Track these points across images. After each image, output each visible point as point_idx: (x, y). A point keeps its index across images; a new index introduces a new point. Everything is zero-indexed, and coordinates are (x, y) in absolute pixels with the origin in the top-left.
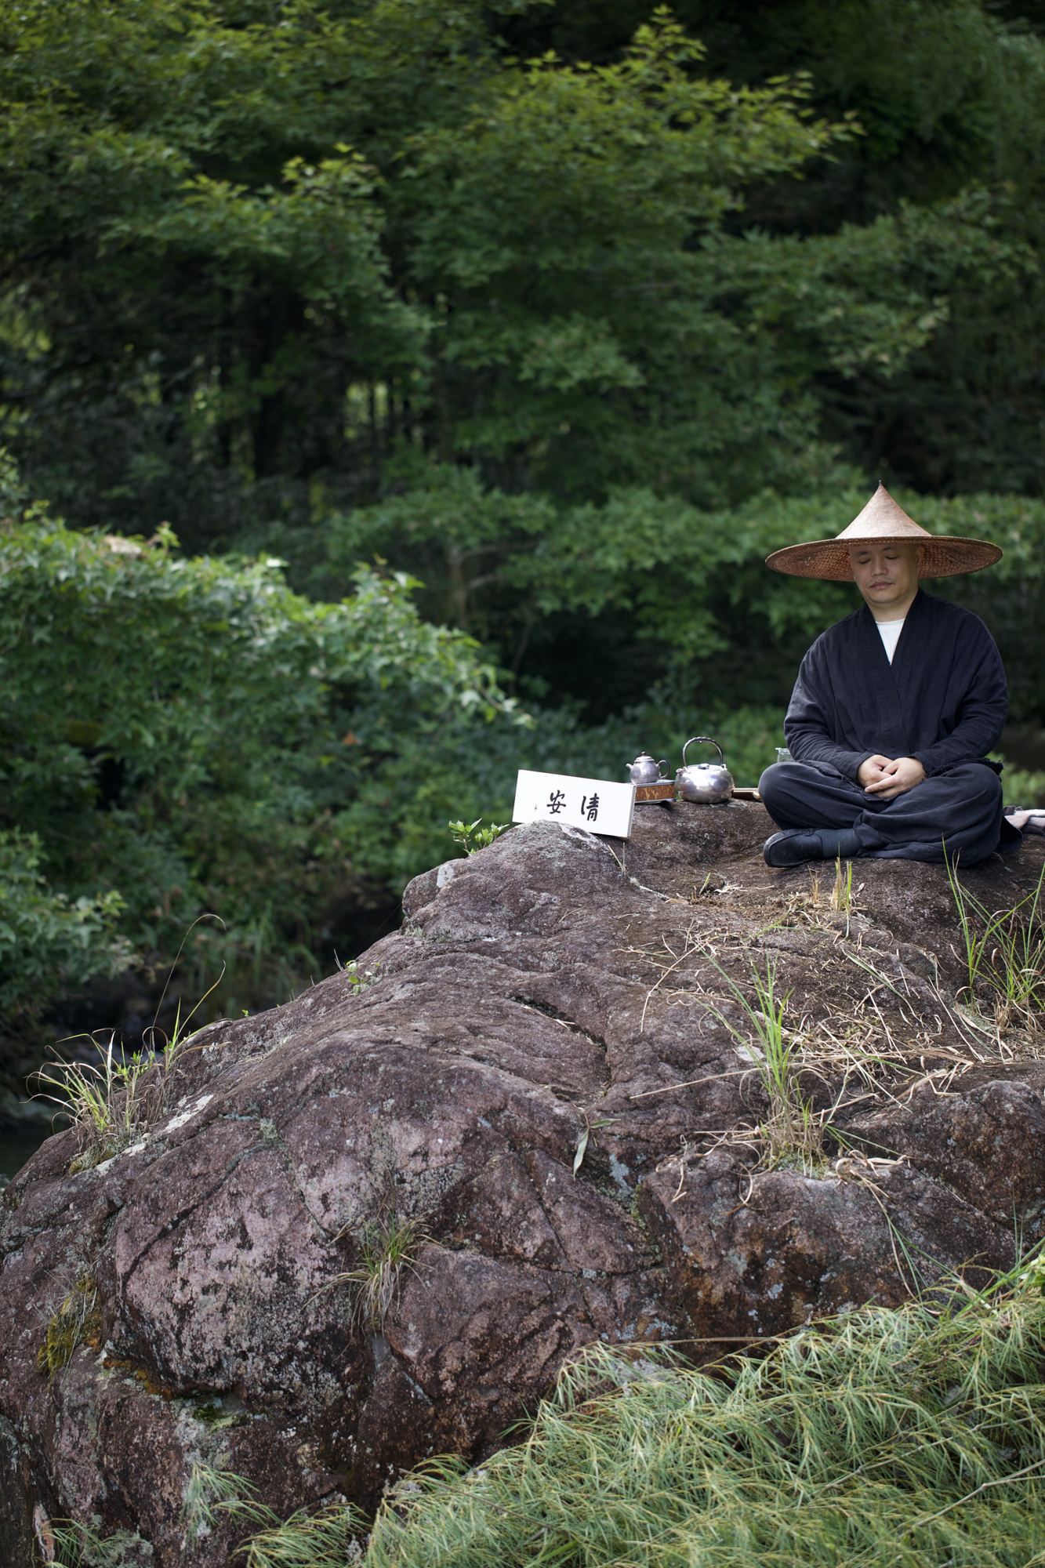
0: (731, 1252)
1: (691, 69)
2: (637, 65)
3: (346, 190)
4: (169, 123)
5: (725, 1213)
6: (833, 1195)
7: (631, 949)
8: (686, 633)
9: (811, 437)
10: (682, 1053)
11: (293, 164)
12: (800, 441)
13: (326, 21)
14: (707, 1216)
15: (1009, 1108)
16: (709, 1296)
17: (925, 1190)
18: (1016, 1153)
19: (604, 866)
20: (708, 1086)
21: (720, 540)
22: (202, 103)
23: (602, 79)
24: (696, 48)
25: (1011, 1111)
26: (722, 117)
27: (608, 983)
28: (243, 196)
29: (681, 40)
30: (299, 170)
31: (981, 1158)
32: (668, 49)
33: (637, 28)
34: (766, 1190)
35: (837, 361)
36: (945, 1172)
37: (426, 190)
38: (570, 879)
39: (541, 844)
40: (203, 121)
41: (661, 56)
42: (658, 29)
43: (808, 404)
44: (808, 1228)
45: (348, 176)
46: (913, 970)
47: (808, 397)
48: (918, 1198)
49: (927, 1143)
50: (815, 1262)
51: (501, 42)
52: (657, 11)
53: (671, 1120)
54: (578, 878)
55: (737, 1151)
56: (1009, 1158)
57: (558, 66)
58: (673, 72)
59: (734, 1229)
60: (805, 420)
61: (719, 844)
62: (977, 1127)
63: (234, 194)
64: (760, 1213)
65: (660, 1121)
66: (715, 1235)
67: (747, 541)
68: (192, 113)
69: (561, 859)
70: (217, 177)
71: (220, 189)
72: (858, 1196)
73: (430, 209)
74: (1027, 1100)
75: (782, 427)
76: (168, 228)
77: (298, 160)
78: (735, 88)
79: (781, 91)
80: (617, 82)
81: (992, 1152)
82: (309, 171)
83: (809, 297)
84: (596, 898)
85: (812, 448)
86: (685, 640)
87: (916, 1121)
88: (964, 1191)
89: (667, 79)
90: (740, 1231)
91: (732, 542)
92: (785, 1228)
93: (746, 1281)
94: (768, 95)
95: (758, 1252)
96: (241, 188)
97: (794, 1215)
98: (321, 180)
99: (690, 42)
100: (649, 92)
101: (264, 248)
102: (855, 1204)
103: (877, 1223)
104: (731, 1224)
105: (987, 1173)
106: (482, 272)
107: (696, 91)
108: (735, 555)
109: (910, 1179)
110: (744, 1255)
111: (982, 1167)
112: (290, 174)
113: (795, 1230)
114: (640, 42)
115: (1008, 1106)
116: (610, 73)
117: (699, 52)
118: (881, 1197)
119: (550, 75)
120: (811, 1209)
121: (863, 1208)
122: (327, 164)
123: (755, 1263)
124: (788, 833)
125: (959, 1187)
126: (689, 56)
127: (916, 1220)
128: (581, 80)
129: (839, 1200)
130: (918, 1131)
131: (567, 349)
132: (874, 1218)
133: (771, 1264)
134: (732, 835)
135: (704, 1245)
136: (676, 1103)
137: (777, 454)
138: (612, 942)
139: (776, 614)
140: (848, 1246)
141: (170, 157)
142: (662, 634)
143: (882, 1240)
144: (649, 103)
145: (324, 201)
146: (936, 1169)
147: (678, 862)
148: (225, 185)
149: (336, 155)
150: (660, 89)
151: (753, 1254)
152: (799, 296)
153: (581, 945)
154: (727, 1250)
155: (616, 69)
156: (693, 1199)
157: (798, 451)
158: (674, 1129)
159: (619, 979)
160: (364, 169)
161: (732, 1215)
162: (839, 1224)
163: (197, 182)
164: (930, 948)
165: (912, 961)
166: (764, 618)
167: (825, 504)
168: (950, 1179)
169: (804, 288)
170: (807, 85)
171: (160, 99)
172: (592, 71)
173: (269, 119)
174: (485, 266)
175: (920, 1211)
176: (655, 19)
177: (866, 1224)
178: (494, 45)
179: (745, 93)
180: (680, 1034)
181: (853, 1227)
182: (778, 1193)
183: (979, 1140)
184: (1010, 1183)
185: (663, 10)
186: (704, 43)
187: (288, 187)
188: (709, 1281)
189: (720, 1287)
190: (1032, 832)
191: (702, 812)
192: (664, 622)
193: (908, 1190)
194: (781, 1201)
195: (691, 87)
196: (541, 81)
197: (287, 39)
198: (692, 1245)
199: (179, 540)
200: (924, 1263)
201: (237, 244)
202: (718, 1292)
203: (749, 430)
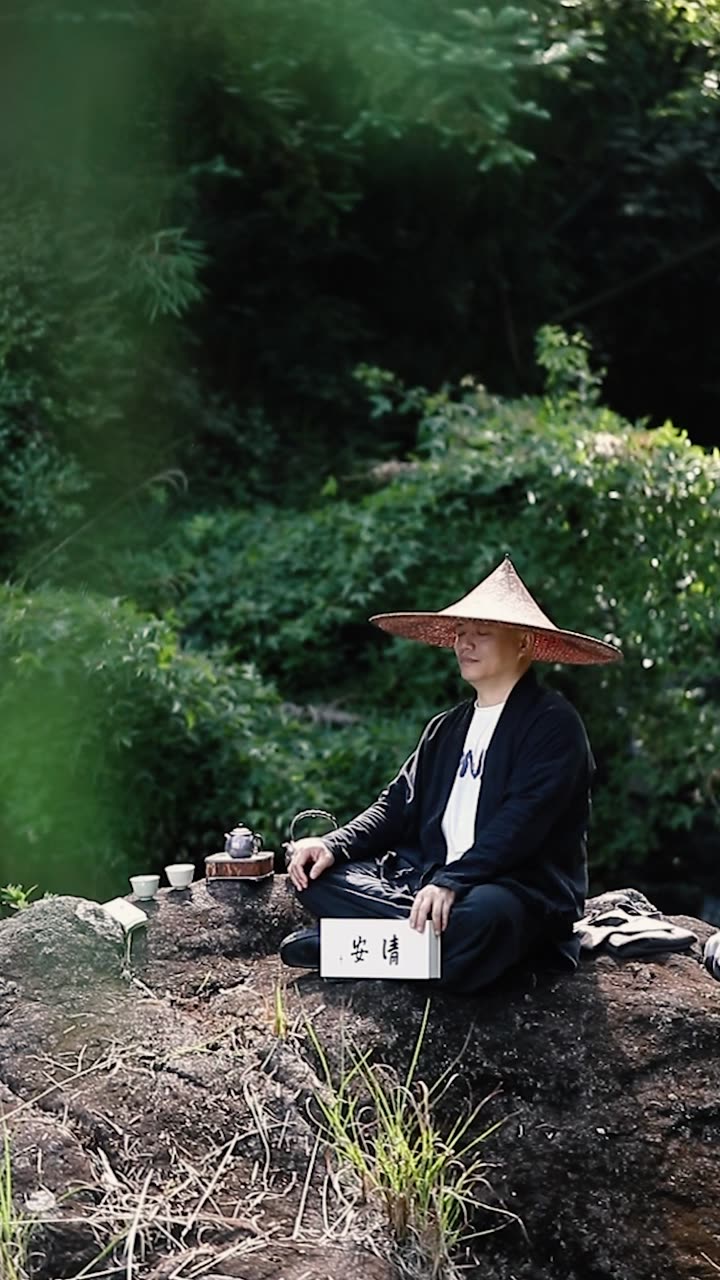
19: (98, 954)
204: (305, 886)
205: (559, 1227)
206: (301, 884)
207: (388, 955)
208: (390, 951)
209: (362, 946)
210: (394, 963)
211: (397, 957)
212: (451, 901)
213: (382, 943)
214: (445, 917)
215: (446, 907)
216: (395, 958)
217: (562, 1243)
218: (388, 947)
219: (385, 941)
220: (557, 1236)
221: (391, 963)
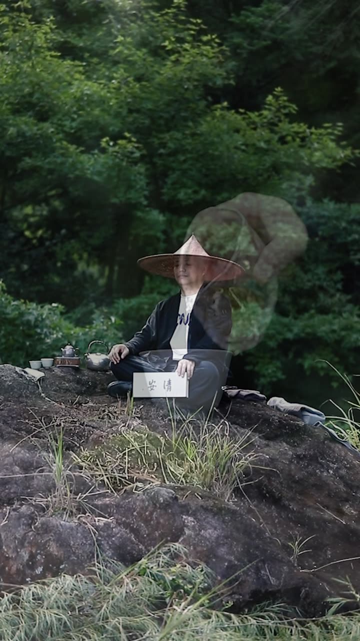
0: (22, 551)
1: (292, 118)
2: (265, 113)
3: (128, 154)
4: (60, 119)
5: (22, 532)
6: (72, 529)
7: (27, 421)
8: (267, 369)
9: (338, 290)
10: (26, 463)
11: (105, 140)
12: (332, 291)
13: (132, 81)
14: (14, 533)
15: (161, 500)
16: (10, 570)
17: (118, 533)
18: (162, 521)
19: (30, 387)
20: (33, 478)
21: (285, 329)
22: (75, 113)
23: (250, 118)
24: (293, 108)
25: (162, 501)
26: (303, 139)
27: (9, 433)
28: (82, 152)
29: (287, 104)
30: (107, 143)
31: (147, 521)
32: (281, 107)
33: (267, 97)
34: (43, 524)
35: (352, 257)
36: (131, 527)
37: (173, 162)
38: (12, 390)
39: (3, 374)
40: (73, 120)
41: (278, 110)
42: (277, 98)
43: (339, 276)
44: (57, 542)
45: (130, 147)
46: (152, 444)
47: (339, 273)
48: (113, 536)
49: (124, 513)
50: (58, 559)
51: (210, 98)
52: (276, 89)
53: (12, 491)
54: (16, 390)
55: (36, 507)
56: (158, 523)
57: (228, 109)
58: (283, 117)
59: (25, 540)
60: (336, 283)
61: (96, 387)
62: (147, 508)
63: (78, 151)
64: (38, 534)
65: (7, 491)
66: (17, 542)
67: (296, 330)
68: (70, 117)
69: (10, 381)
70: (72, 143)
71: (72, 148)
72: (84, 531)
73: (174, 170)
74: (171, 498)
75: (325, 284)
76: (49, 163)
77: (108, 138)
78: (309, 128)
79: (329, 131)
80: (257, 120)
81: (152, 519)
82: (111, 144)
83: (345, 229)
84: (21, 399)
85: (338, 295)
86: (266, 373)
87: (122, 503)
88: (137, 536)
89: (280, 121)
90: (27, 541)
91: (290, 331)
92: (47, 541)
93: (28, 564)
94: (322, 131)
95: (34, 551)
96: (82, 149)
97: (52, 536)
98: (117, 148)
99: (291, 105)
100: (272, 126)
101: (89, 176)
102: (82, 535)
103: (90, 544)
104: (24, 537)
105: (148, 530)
106: (190, 199)
107: (293, 127)
108: (290, 336)
109: (113, 528)
110: (27, 552)
111: (147, 526)
112: (103, 144)
113: (51, 543)
114: (268, 102)
115: (161, 499)
116: (253, 116)
117: (294, 110)
118: (95, 533)
119: (225, 112)
120: (60, 534)
121: (86, 538)
122: (120, 142)
123: (32, 557)
124: (120, 382)
125: (135, 535)
126: (290, 111)
127: (110, 546)
128: (239, 117)
129: (75, 532)
130: (122, 507)
131: (225, 237)
132: (89, 542)
133: (39, 557)
134: (103, 385)
135: (12, 546)
136: (16, 483)
137: (321, 295)
138: (19, 417)
139: (306, 364)
140: (74, 553)
141: (52, 132)
142: (257, 369)
143: (91, 552)
144: (272, 131)
145: (119, 158)
146: (127, 525)
147: (70, 391)
148: (74, 146)
149: (124, 138)
150: (277, 125)
151: (31, 552)
152: (341, 228)
153: (4, 416)
154: (21, 549)
155: (257, 113)
156: (10, 525)
157: (332, 296)
158: (12, 495)
159: (15, 431)
160: (136, 145)
161: (25, 533)
162: (72, 543)
163: (62, 144)
164: (163, 435)
165: (153, 439)
166: (301, 366)
167: (334, 318)
168: (133, 530)
169: (344, 224)
170: (340, 129)
171: (56, 109)
172: (245, 113)
173: (102, 122)
174: (192, 196)
175: (113, 542)
176: (275, 93)
177: (85, 544)
178: (207, 100)
179: (313, 130)
180: (27, 455)
181: (78, 545)
182: (47, 526)
183: (147, 513)
184: (157, 535)
185: (279, 89)
186: (297, 106)
187: (103, 151)
188: (11, 562)
189: (15, 566)
190: (239, 398)
191: (91, 373)
192: (257, 363)
193: (110, 532)
194: (48, 529)
195: (290, 126)
196: (221, 115)
197: (114, 88)
198: (7, 546)
199: (6, 286)
200: (109, 565)
201: (77, 173)
202: (14, 568)
203: (310, 284)
204: (118, 362)
205: (265, 489)
206: (116, 361)
207: (166, 387)
208: (167, 385)
209: (153, 384)
210: (169, 391)
211: (171, 388)
212: (194, 365)
213: (163, 382)
214: (192, 372)
215: (192, 368)
216: (170, 389)
217: (267, 495)
218: (166, 383)
219: (165, 381)
220: (264, 492)
221: (167, 391)
